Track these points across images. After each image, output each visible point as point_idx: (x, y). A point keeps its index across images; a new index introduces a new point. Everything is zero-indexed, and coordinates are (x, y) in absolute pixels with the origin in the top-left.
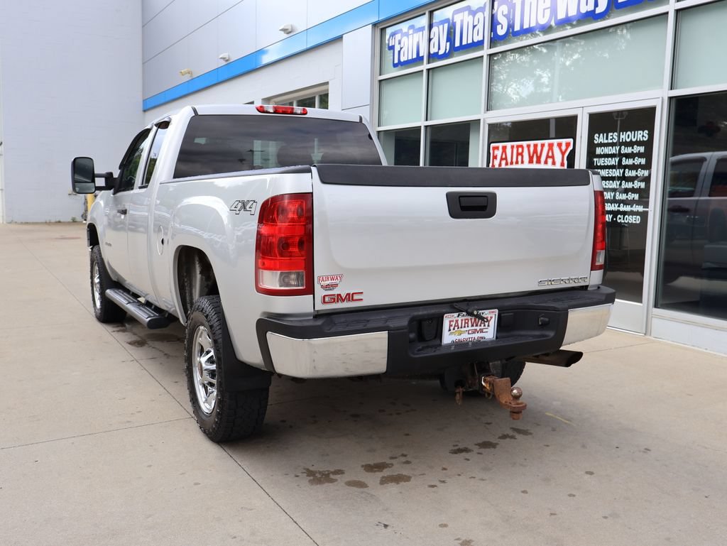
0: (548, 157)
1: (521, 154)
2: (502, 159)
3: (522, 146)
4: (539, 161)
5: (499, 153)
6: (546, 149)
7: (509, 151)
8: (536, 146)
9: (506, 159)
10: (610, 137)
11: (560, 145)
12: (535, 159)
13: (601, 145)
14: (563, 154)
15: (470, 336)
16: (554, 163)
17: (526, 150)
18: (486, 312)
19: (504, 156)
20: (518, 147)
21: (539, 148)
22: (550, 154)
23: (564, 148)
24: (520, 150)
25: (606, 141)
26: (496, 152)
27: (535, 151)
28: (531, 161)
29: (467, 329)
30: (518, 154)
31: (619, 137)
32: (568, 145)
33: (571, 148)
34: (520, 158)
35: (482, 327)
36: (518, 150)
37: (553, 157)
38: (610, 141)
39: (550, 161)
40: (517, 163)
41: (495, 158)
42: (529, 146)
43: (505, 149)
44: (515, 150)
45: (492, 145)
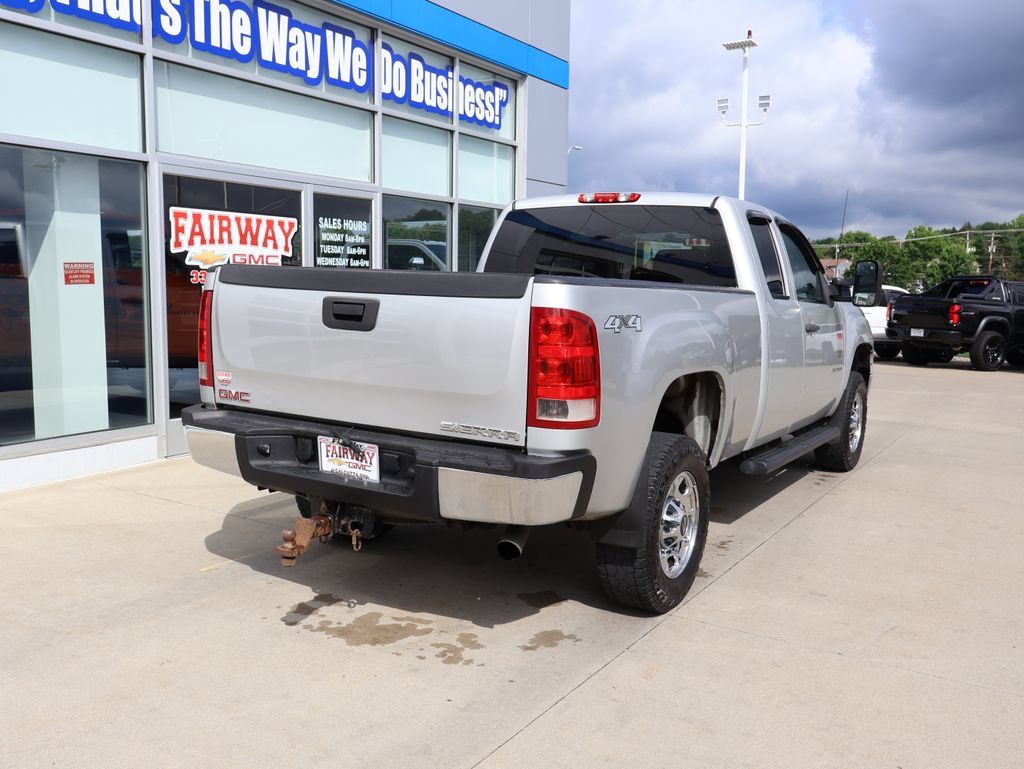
0: (267, 237)
1: (228, 229)
2: (193, 233)
3: (227, 219)
4: (254, 242)
5: (187, 224)
6: (263, 227)
7: (205, 223)
8: (249, 221)
9: (201, 233)
10: (334, 223)
11: (281, 224)
12: (249, 238)
13: (328, 231)
14: (287, 235)
15: (351, 470)
16: (275, 246)
17: (234, 225)
18: (365, 445)
19: (197, 229)
20: (221, 218)
21: (254, 225)
22: (270, 234)
23: (286, 228)
24: (225, 224)
25: (331, 227)
26: (181, 221)
27: (249, 227)
28: (243, 241)
29: (345, 460)
30: (222, 230)
31: (342, 223)
32: (291, 225)
33: (295, 229)
34: (225, 235)
35: (364, 463)
36: (221, 224)
37: (273, 238)
38: (335, 228)
39: (270, 243)
40: (221, 241)
41: (180, 230)
42: (238, 220)
43: (197, 218)
44: (216, 223)
45: (173, 210)
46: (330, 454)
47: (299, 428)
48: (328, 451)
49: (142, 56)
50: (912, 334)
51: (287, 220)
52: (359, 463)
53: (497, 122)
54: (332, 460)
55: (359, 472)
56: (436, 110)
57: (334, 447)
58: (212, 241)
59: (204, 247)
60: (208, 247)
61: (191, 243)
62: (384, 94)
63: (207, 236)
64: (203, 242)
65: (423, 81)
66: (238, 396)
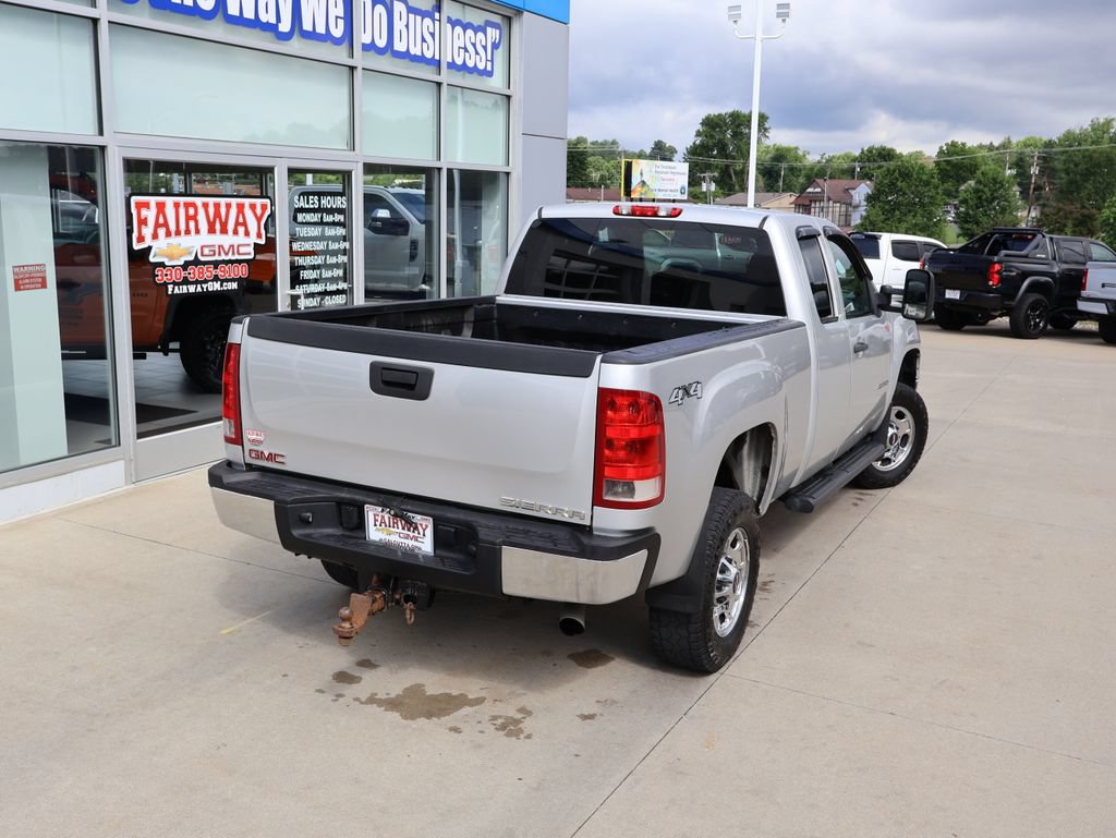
0: (237, 224)
1: (194, 218)
2: (157, 225)
3: (193, 205)
4: (224, 231)
5: (150, 215)
6: (234, 211)
8: (217, 206)
9: (166, 224)
10: (311, 202)
11: (253, 207)
12: (218, 226)
14: (259, 220)
15: (403, 540)
16: (247, 234)
17: (201, 211)
18: (418, 516)
19: (161, 221)
20: (187, 205)
21: (223, 211)
22: (241, 220)
23: (259, 211)
24: (191, 211)
25: (307, 206)
26: (144, 212)
27: (217, 214)
28: (212, 230)
29: (395, 530)
30: (188, 218)
31: (319, 201)
32: (264, 207)
33: (268, 212)
34: (192, 224)
35: (416, 534)
36: (187, 212)
37: (244, 224)
38: (312, 206)
39: (241, 230)
40: (188, 232)
41: (143, 222)
42: (206, 206)
43: (161, 207)
44: (182, 211)
45: (134, 199)
46: (378, 523)
47: (343, 495)
48: (376, 520)
49: (95, 21)
50: (947, 296)
51: (258, 202)
52: (411, 534)
53: (489, 68)
54: (380, 529)
55: (411, 543)
56: (421, 59)
57: (383, 517)
58: (178, 233)
59: (170, 240)
60: (174, 240)
61: (155, 236)
62: (363, 45)
63: (173, 227)
64: (168, 234)
65: (407, 26)
66: (271, 457)
